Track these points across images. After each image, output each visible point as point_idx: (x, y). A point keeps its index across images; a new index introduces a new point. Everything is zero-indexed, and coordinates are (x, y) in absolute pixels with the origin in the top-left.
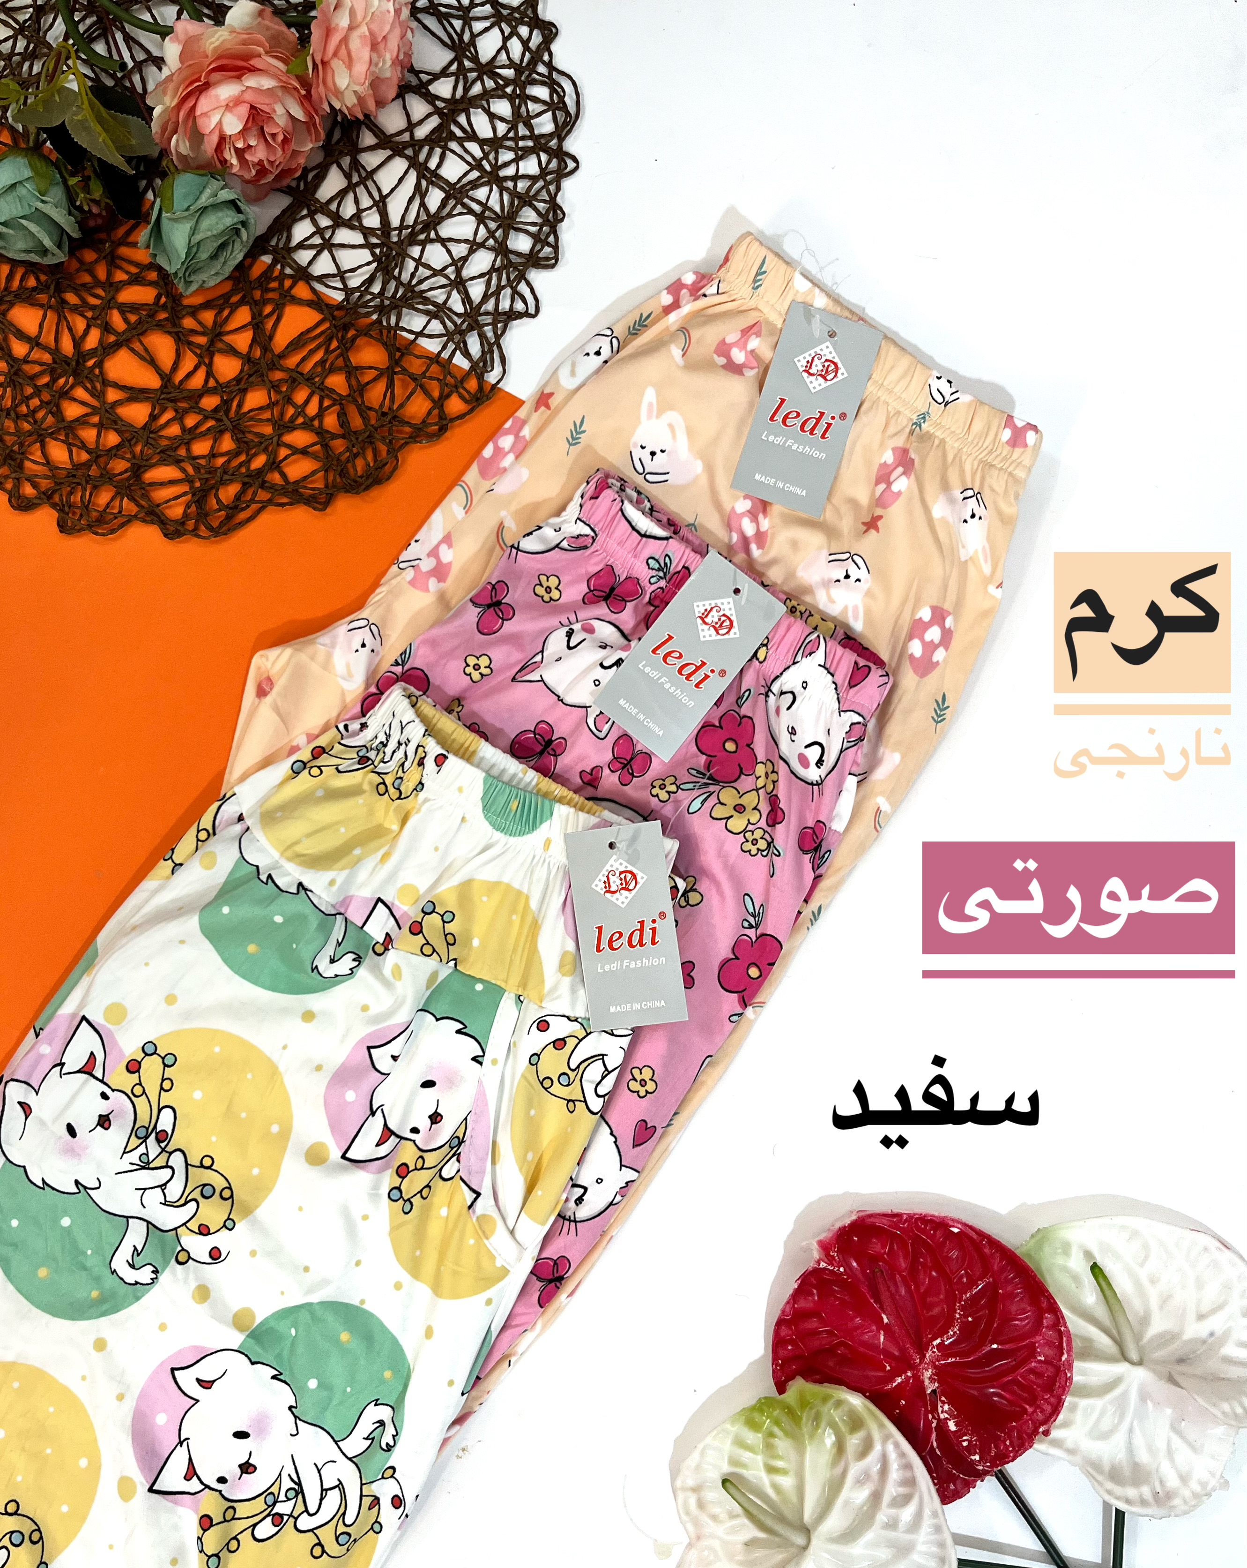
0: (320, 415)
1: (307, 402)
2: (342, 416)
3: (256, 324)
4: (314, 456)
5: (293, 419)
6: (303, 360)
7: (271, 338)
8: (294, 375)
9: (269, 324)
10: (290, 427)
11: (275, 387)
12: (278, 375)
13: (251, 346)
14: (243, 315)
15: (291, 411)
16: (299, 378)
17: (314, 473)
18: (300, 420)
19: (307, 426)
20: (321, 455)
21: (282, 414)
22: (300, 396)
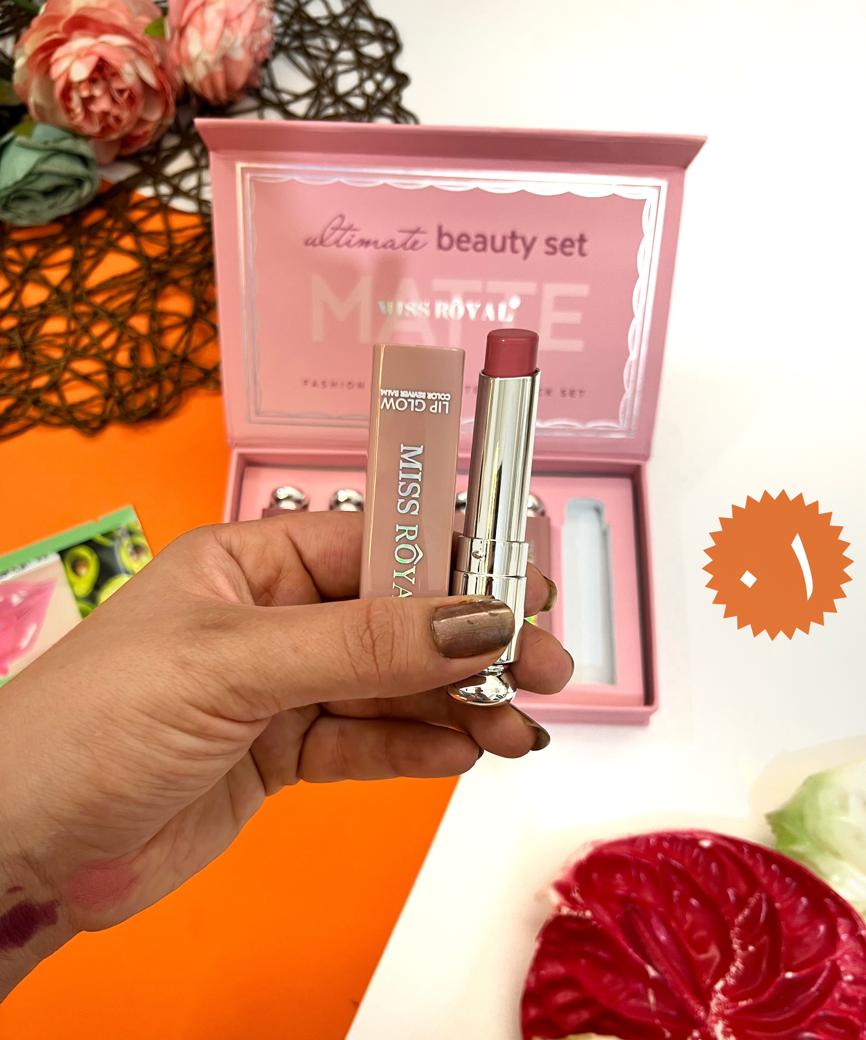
0: (115, 349)
1: (104, 336)
2: (134, 355)
3: (75, 263)
4: (97, 385)
5: (85, 349)
6: (111, 299)
7: (85, 277)
8: (99, 310)
9: (87, 265)
10: (82, 355)
11: (75, 317)
12: (82, 308)
13: (63, 281)
14: (66, 254)
15: (85, 341)
16: (102, 313)
17: (93, 399)
18: (93, 351)
19: (97, 357)
20: (106, 385)
21: (76, 343)
22: (98, 330)
